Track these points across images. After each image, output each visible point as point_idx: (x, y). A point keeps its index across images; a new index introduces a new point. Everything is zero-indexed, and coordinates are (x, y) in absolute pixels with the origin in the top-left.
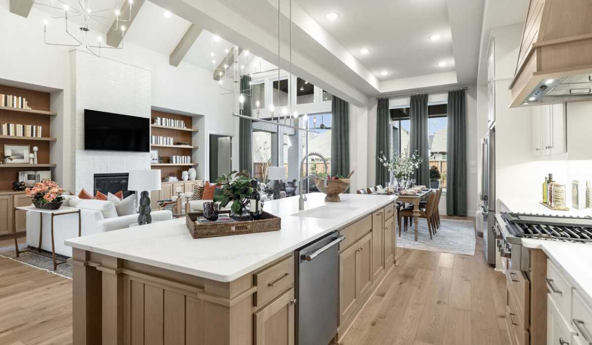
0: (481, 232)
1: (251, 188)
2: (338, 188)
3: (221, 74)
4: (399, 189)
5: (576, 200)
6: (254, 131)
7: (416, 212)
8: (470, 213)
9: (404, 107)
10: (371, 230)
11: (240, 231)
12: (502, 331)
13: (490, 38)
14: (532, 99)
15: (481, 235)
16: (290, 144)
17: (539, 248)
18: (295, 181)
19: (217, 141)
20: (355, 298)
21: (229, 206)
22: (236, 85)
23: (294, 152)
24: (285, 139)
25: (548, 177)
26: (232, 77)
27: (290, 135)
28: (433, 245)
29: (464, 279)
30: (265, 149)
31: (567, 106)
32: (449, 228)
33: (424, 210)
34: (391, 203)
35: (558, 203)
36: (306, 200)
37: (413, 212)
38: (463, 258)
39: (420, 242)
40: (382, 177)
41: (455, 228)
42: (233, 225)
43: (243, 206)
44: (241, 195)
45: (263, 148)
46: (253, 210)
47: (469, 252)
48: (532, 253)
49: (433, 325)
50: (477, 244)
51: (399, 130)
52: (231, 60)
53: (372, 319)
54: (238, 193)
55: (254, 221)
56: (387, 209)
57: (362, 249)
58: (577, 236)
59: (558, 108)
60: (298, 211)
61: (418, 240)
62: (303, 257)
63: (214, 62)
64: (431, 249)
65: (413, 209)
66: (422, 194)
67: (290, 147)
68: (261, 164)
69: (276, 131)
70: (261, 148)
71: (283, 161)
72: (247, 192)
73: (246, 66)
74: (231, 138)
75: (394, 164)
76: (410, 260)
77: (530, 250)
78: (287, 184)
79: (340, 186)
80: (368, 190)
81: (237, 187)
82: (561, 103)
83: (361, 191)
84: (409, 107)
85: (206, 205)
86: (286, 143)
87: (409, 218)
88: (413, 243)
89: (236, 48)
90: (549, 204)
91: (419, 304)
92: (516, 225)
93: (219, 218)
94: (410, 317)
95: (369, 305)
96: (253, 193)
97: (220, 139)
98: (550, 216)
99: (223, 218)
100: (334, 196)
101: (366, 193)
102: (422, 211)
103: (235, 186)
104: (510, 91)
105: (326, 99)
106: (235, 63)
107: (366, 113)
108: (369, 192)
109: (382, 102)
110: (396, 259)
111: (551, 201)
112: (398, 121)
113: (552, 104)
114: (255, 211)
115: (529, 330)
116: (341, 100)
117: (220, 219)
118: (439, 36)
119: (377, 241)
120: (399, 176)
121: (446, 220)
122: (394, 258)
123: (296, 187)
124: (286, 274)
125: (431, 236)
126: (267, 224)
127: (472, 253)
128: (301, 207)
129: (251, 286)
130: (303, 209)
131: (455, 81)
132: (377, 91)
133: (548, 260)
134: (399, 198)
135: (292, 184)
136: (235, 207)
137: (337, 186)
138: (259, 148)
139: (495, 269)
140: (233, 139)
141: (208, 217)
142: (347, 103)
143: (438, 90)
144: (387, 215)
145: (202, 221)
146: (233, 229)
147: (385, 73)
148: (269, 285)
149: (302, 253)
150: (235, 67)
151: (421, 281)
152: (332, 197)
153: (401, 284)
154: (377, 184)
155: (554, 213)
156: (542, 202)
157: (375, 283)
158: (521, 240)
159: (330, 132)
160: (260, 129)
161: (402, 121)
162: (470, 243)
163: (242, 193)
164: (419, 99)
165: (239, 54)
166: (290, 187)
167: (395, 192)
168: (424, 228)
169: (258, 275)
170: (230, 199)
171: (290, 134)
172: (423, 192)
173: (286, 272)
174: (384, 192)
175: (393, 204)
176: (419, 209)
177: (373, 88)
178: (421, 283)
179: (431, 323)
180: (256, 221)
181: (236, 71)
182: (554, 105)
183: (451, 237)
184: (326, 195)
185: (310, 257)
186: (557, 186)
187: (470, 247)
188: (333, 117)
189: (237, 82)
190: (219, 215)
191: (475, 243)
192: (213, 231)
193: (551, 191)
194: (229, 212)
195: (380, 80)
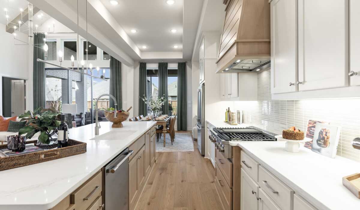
0: (196, 138)
1: (58, 121)
2: (121, 118)
3: (15, 27)
4: (154, 117)
5: (239, 120)
6: (47, 77)
7: (165, 130)
8: (189, 128)
9: (154, 69)
10: (144, 144)
11: (49, 157)
12: (214, 191)
13: (202, 36)
14: (227, 69)
15: (195, 140)
16: (77, 88)
17: (237, 145)
18: (81, 114)
19: (10, 83)
20: (137, 190)
21: (36, 137)
22: (31, 39)
23: (81, 94)
24: (73, 84)
25: (228, 109)
26: (27, 33)
27: (77, 82)
28: (174, 148)
29: (192, 165)
30: (55, 91)
31: (239, 75)
32: (179, 137)
33: (168, 128)
34: (153, 126)
35: (233, 122)
36: (100, 128)
37: (163, 130)
38: (189, 154)
39: (166, 147)
40: (143, 110)
41: (183, 137)
42: (42, 153)
43: (50, 136)
44: (48, 127)
45: (54, 90)
46: (62, 139)
47: (191, 149)
48: (234, 148)
49: (182, 195)
50: (194, 145)
51: (150, 82)
52: (26, 18)
53: (148, 201)
54: (45, 126)
55: (62, 148)
56: (152, 130)
57: (140, 157)
58: (243, 137)
59: (234, 75)
60: (94, 136)
61: (166, 146)
62: (108, 171)
63: (7, 16)
64: (173, 151)
65: (163, 128)
66: (167, 120)
67: (77, 90)
68: (53, 102)
69: (66, 78)
70: (52, 90)
71: (72, 100)
72: (54, 124)
73: (41, 25)
74: (25, 81)
75: (152, 102)
76: (163, 159)
77: (232, 147)
78: (75, 116)
79: (123, 117)
80: (136, 118)
81: (44, 121)
82: (236, 73)
83: (132, 119)
84: (158, 69)
85: (10, 138)
86: (74, 87)
87: (159, 134)
88: (163, 148)
89: (31, 9)
90: (229, 122)
91: (172, 185)
92: (224, 134)
93: (26, 148)
94: (169, 194)
95: (144, 192)
96: (61, 125)
97: (13, 81)
98: (231, 129)
99: (30, 148)
100: (119, 124)
101: (135, 121)
102: (167, 129)
103: (42, 120)
104: (216, 64)
105: (105, 59)
106: (29, 22)
107: (133, 70)
108: (136, 120)
109: (143, 65)
110: (156, 159)
111: (230, 121)
112: (150, 77)
113: (231, 73)
114: (63, 140)
115: (232, 188)
116: (116, 60)
117: (27, 150)
118: (176, 31)
119: (147, 151)
120: (154, 110)
121: (177, 133)
122: (155, 159)
123: (83, 118)
124: (97, 187)
125: (172, 143)
126: (74, 149)
127: (193, 150)
128: (97, 133)
129: (70, 205)
130: (98, 134)
131: (181, 57)
132: (140, 58)
133: (241, 151)
134: (157, 122)
135: (80, 116)
136: (43, 138)
137: (121, 117)
138: (50, 90)
139: (205, 157)
140: (26, 81)
141: (13, 148)
142: (120, 62)
143: (173, 61)
144: (152, 134)
145: (7, 153)
146: (43, 156)
147: (144, 47)
148: (84, 199)
149: (107, 168)
150: (30, 24)
151: (171, 170)
152: (117, 124)
153: (160, 174)
154: (140, 114)
155: (232, 127)
156: (225, 121)
157: (146, 177)
158: (229, 142)
159: (109, 80)
160: (52, 75)
161: (152, 77)
162: (191, 145)
163: (50, 126)
164: (163, 65)
165: (33, 15)
166: (78, 118)
167: (152, 119)
168: (168, 139)
169: (75, 194)
170: (36, 131)
171: (77, 80)
172: (167, 118)
173: (96, 186)
174: (146, 119)
175: (154, 127)
176: (166, 128)
177: (138, 55)
178: (171, 172)
179: (181, 194)
180: (64, 148)
181: (31, 28)
182: (232, 74)
183: (181, 143)
184: (113, 123)
185: (114, 170)
186: (233, 113)
187: (191, 147)
188: (110, 71)
189: (32, 37)
190: (26, 145)
191: (193, 144)
192: (22, 161)
193: (230, 116)
194: (35, 142)
195: (142, 51)
